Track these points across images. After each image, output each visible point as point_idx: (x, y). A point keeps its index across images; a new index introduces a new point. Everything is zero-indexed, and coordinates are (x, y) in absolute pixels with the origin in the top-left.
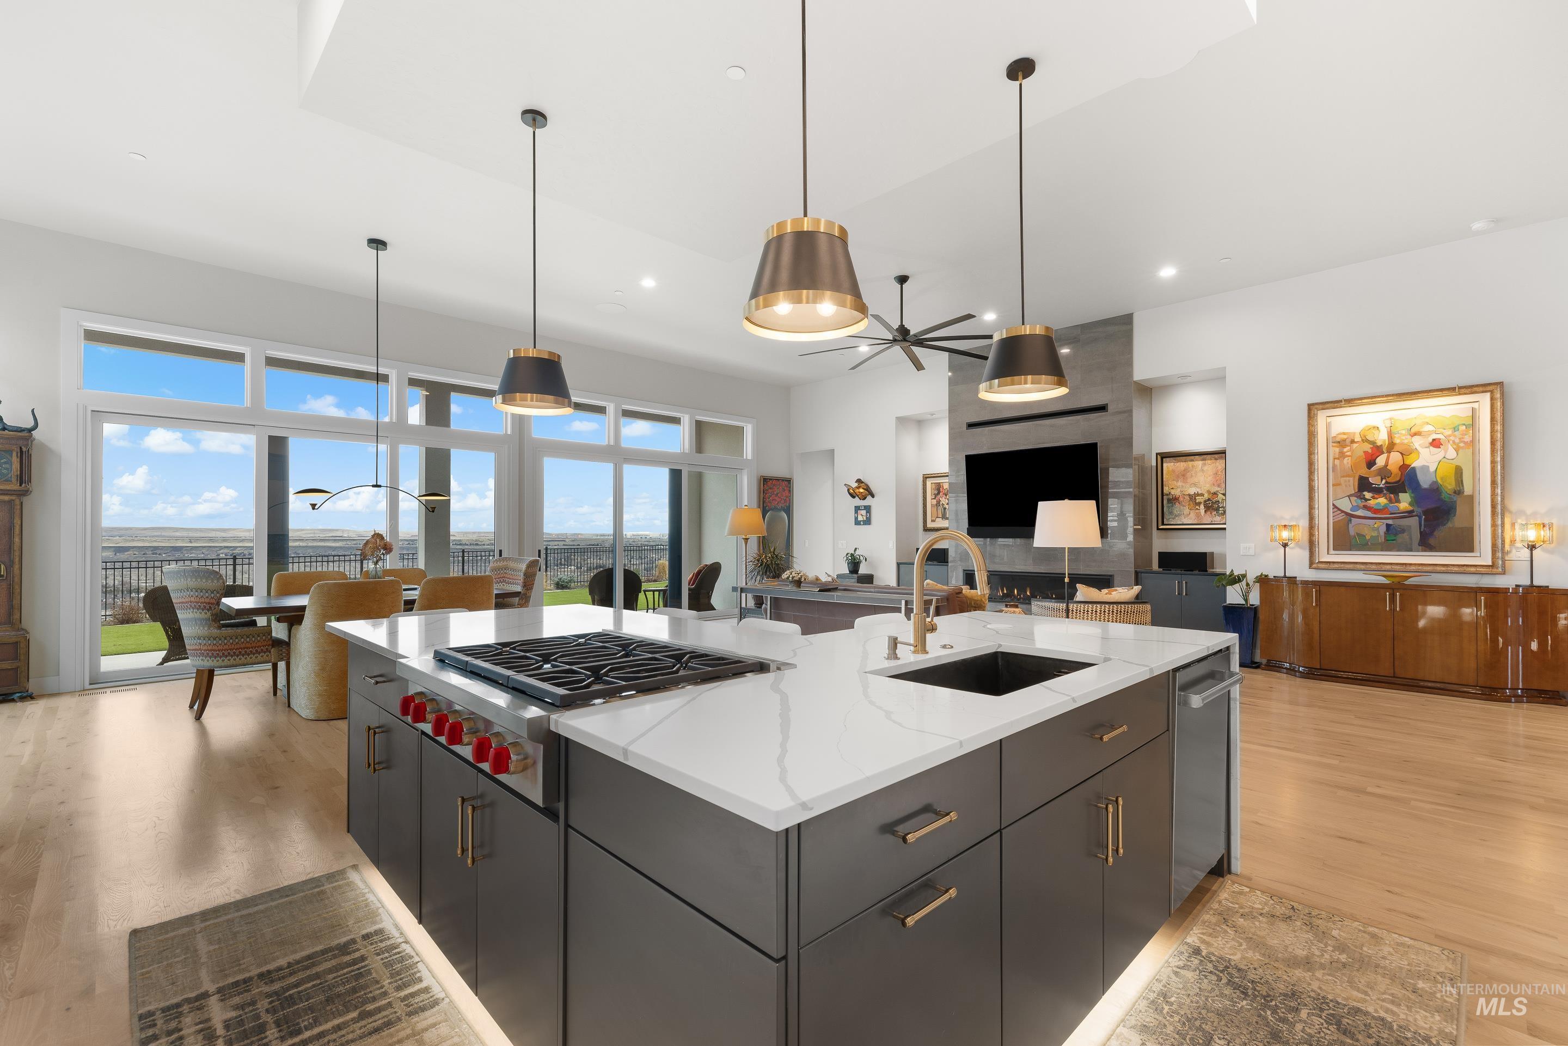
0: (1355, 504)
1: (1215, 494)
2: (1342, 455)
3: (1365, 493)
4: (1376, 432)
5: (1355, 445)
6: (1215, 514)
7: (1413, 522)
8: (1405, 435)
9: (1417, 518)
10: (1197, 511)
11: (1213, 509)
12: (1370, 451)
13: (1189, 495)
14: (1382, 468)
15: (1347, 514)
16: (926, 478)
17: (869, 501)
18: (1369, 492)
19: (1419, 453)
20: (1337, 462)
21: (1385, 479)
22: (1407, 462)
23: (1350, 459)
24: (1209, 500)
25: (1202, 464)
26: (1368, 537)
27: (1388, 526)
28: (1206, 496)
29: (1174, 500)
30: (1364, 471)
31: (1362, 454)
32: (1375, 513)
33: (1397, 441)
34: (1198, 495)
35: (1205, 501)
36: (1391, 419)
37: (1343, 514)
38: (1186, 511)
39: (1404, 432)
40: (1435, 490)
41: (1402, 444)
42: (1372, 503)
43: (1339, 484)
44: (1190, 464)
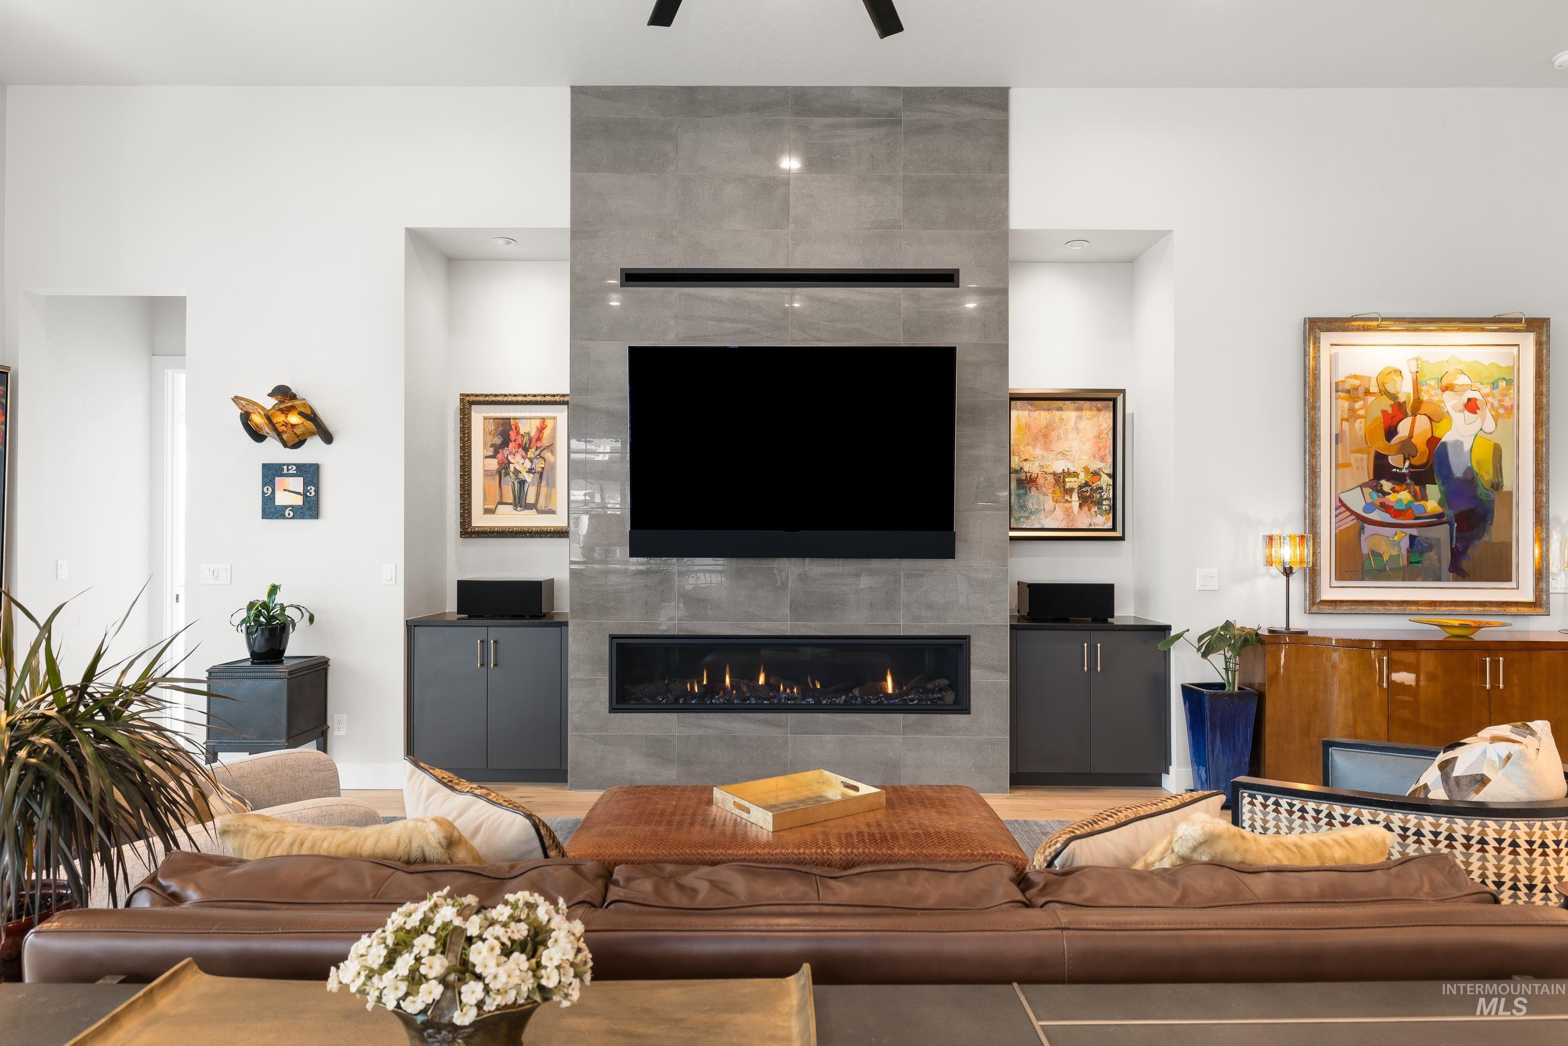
0: (1369, 500)
1: (1096, 474)
2: (1352, 415)
3: (1383, 482)
4: (1398, 379)
5: (1371, 399)
6: (1095, 512)
7: (1442, 533)
8: (1434, 388)
9: (1447, 526)
10: (1067, 505)
11: (1092, 502)
12: (1390, 410)
13: (1054, 474)
14: (1406, 440)
15: (1358, 517)
16: (472, 403)
17: (313, 450)
18: (1388, 480)
19: (1451, 419)
20: (1346, 425)
21: (1409, 459)
22: (1437, 434)
23: (1363, 423)
24: (1086, 484)
25: (1077, 418)
26: (1386, 558)
27: (1412, 538)
28: (1082, 478)
29: (1026, 483)
30: (1381, 445)
31: (1380, 415)
32: (1395, 517)
33: (1425, 397)
34: (1070, 474)
35: (1080, 487)
36: (1417, 359)
37: (1353, 517)
38: (1049, 503)
39: (1432, 383)
40: (1470, 479)
41: (1431, 402)
42: (1392, 498)
43: (1348, 465)
44: (1057, 414)
